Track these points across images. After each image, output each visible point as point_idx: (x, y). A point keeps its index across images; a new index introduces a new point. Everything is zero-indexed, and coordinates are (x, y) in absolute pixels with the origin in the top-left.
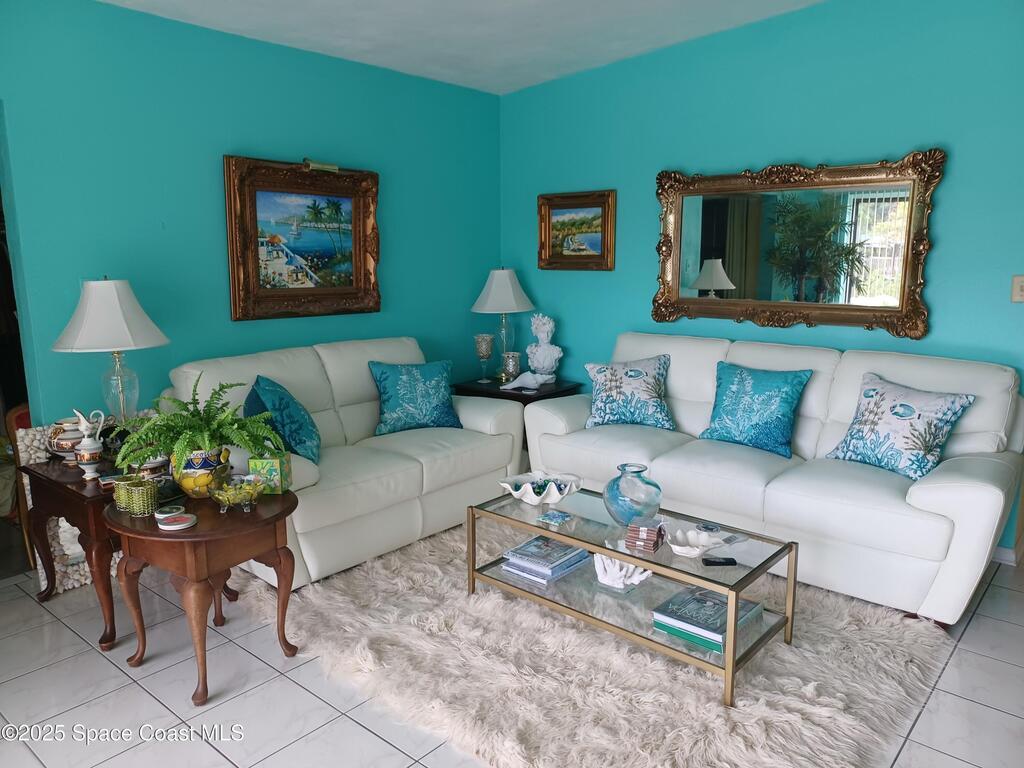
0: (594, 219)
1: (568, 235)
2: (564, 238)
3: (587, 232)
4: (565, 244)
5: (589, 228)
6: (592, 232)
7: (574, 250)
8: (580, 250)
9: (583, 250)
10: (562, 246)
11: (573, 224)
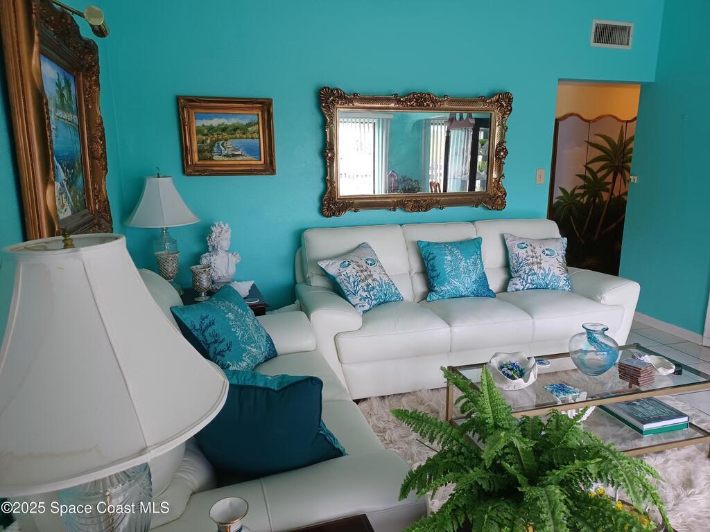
0: (249, 125)
1: (218, 140)
2: (213, 143)
3: (241, 138)
4: (215, 149)
5: (244, 134)
6: (246, 138)
7: (227, 156)
8: (234, 155)
9: (238, 155)
10: (211, 151)
11: (224, 129)
